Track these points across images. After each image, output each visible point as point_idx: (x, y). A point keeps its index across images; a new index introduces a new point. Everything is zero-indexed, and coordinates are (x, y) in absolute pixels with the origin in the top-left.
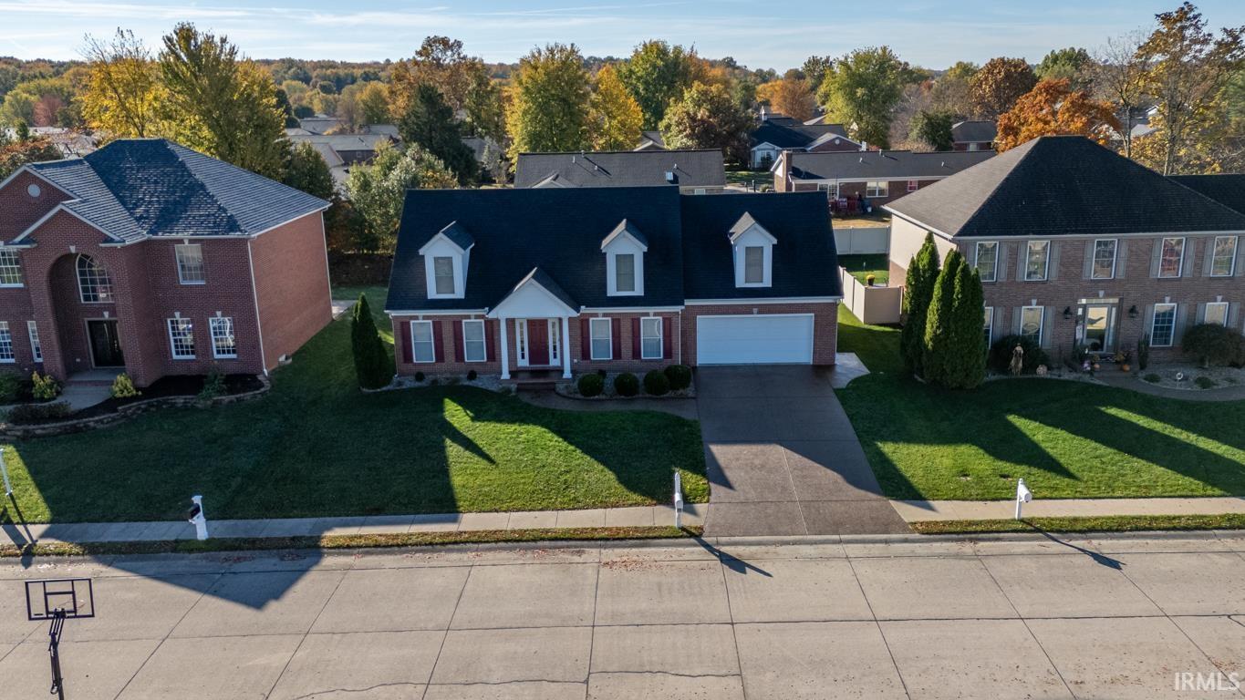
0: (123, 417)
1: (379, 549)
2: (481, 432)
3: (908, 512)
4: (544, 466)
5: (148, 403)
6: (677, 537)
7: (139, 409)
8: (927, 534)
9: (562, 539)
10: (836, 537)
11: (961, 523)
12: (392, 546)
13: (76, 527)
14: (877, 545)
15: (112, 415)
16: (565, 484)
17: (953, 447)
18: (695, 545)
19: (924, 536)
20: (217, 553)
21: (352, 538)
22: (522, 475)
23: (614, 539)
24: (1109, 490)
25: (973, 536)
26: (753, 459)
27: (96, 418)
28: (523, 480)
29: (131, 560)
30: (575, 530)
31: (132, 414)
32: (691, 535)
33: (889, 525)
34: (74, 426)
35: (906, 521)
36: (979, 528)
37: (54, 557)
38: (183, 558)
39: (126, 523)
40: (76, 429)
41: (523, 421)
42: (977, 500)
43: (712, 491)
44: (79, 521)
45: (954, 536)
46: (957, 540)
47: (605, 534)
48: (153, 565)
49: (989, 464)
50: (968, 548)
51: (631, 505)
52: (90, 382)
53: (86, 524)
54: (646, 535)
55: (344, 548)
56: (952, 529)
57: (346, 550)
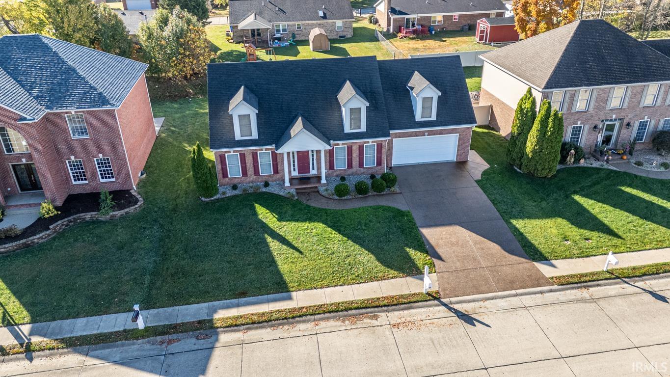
1: (255, 325)
2: (287, 229)
3: (545, 270)
4: (333, 253)
5: (68, 220)
6: (426, 301)
7: (63, 225)
8: (561, 285)
9: (362, 308)
10: (513, 292)
11: (576, 276)
12: (262, 322)
13: (53, 324)
14: (537, 295)
15: (48, 232)
16: (349, 265)
17: (554, 220)
18: (439, 305)
19: (560, 287)
20: (154, 338)
21: (237, 318)
22: (322, 261)
23: (392, 305)
24: (643, 245)
25: (585, 284)
26: (450, 238)
27: (37, 236)
28: (324, 265)
29: (100, 349)
30: (368, 300)
31: (60, 228)
32: (435, 298)
33: (539, 281)
34: (25, 243)
35: (547, 277)
36: (587, 279)
37: (47, 352)
38: (133, 344)
39: (86, 318)
40: (26, 246)
41: (310, 219)
42: (578, 257)
43: (435, 264)
44: (54, 319)
45: (576, 285)
46: (578, 288)
47: (385, 302)
48: (116, 352)
49: (576, 231)
50: (585, 293)
51: (392, 278)
52: (22, 205)
53: (59, 321)
54: (409, 300)
55: (233, 326)
56: (573, 281)
57: (236, 328)
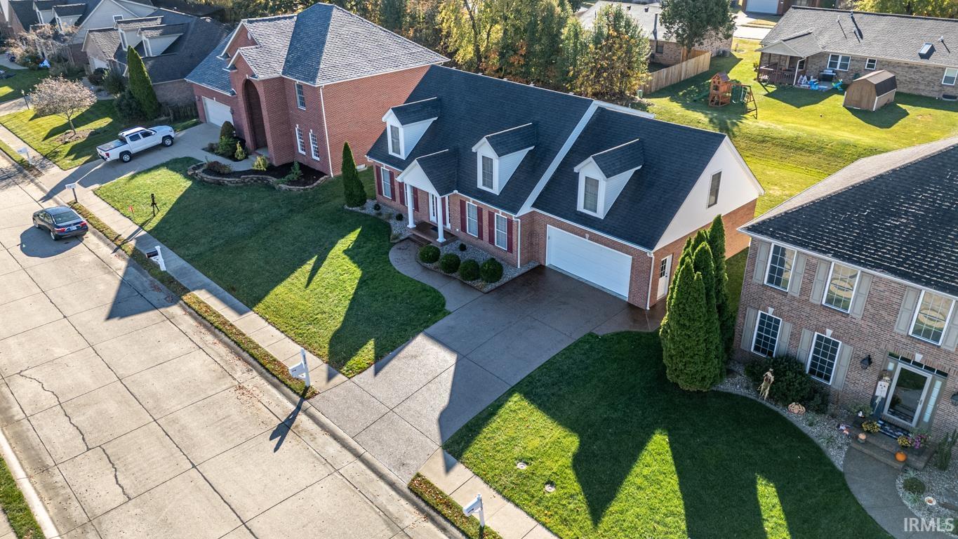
0: (242, 182)
2: (336, 261)
5: (258, 177)
7: (252, 179)
11: (442, 498)
15: (237, 180)
18: (293, 404)
20: (156, 281)
21: (198, 301)
25: (433, 514)
27: (230, 179)
31: (248, 182)
32: (303, 396)
34: (218, 180)
35: (420, 470)
40: (219, 183)
43: (364, 371)
44: (155, 237)
46: (419, 509)
47: (273, 367)
50: (413, 520)
56: (430, 498)
